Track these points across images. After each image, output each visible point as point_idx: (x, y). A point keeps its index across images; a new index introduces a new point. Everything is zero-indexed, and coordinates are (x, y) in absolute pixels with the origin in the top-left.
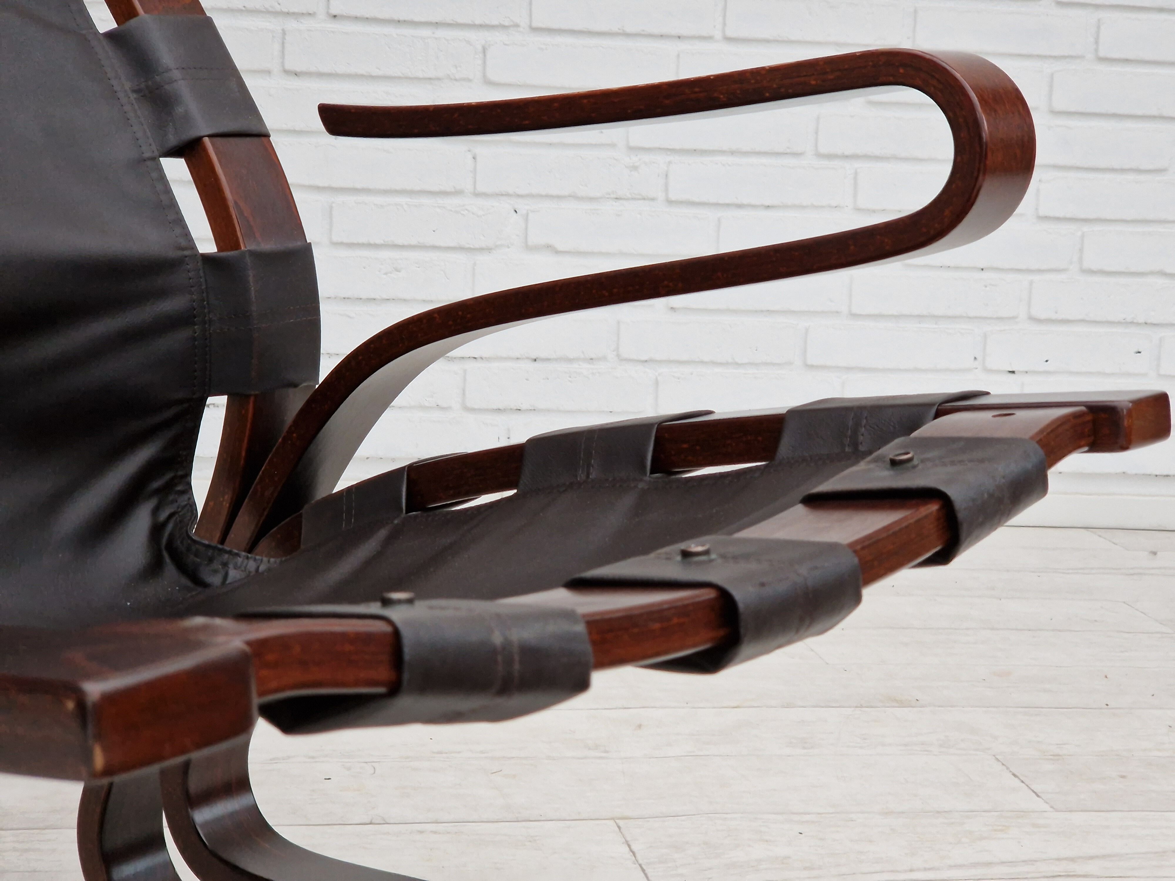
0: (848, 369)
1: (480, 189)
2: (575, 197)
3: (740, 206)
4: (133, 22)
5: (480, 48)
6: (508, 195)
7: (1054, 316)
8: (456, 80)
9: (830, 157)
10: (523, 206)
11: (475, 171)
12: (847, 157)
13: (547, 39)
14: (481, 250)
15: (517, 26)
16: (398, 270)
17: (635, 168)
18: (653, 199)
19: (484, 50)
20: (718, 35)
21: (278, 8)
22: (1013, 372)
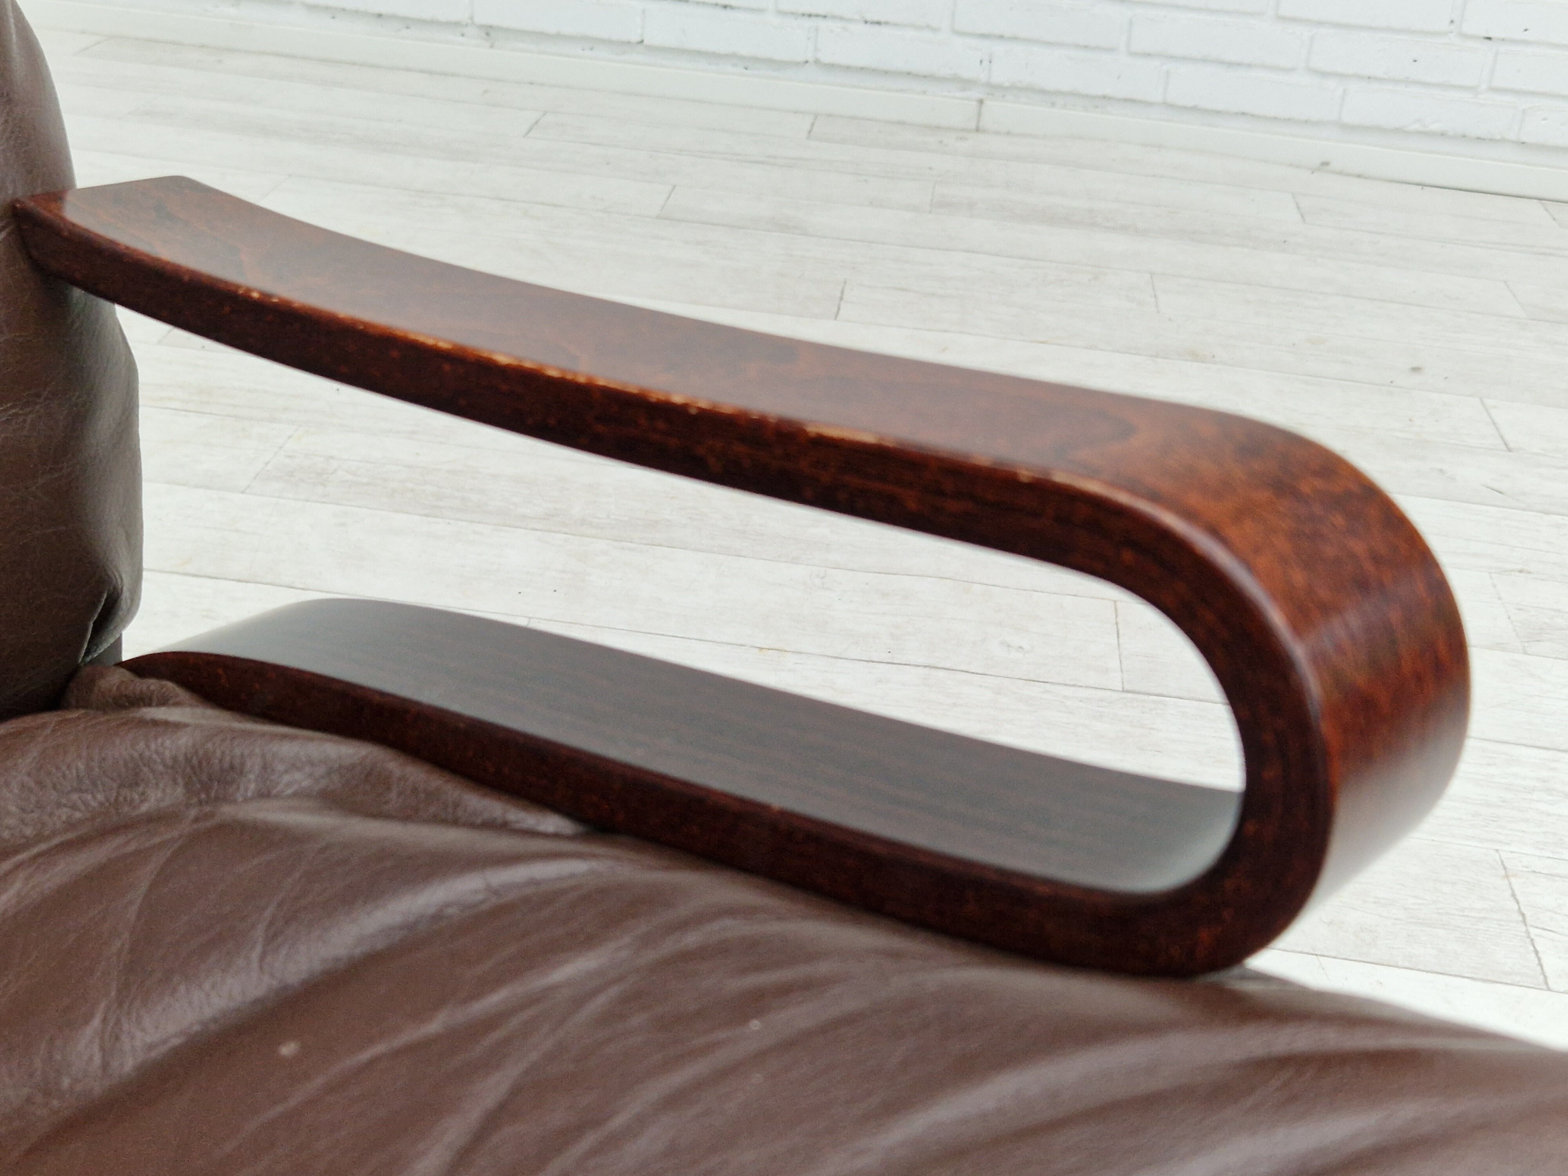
22: (1489, 39)
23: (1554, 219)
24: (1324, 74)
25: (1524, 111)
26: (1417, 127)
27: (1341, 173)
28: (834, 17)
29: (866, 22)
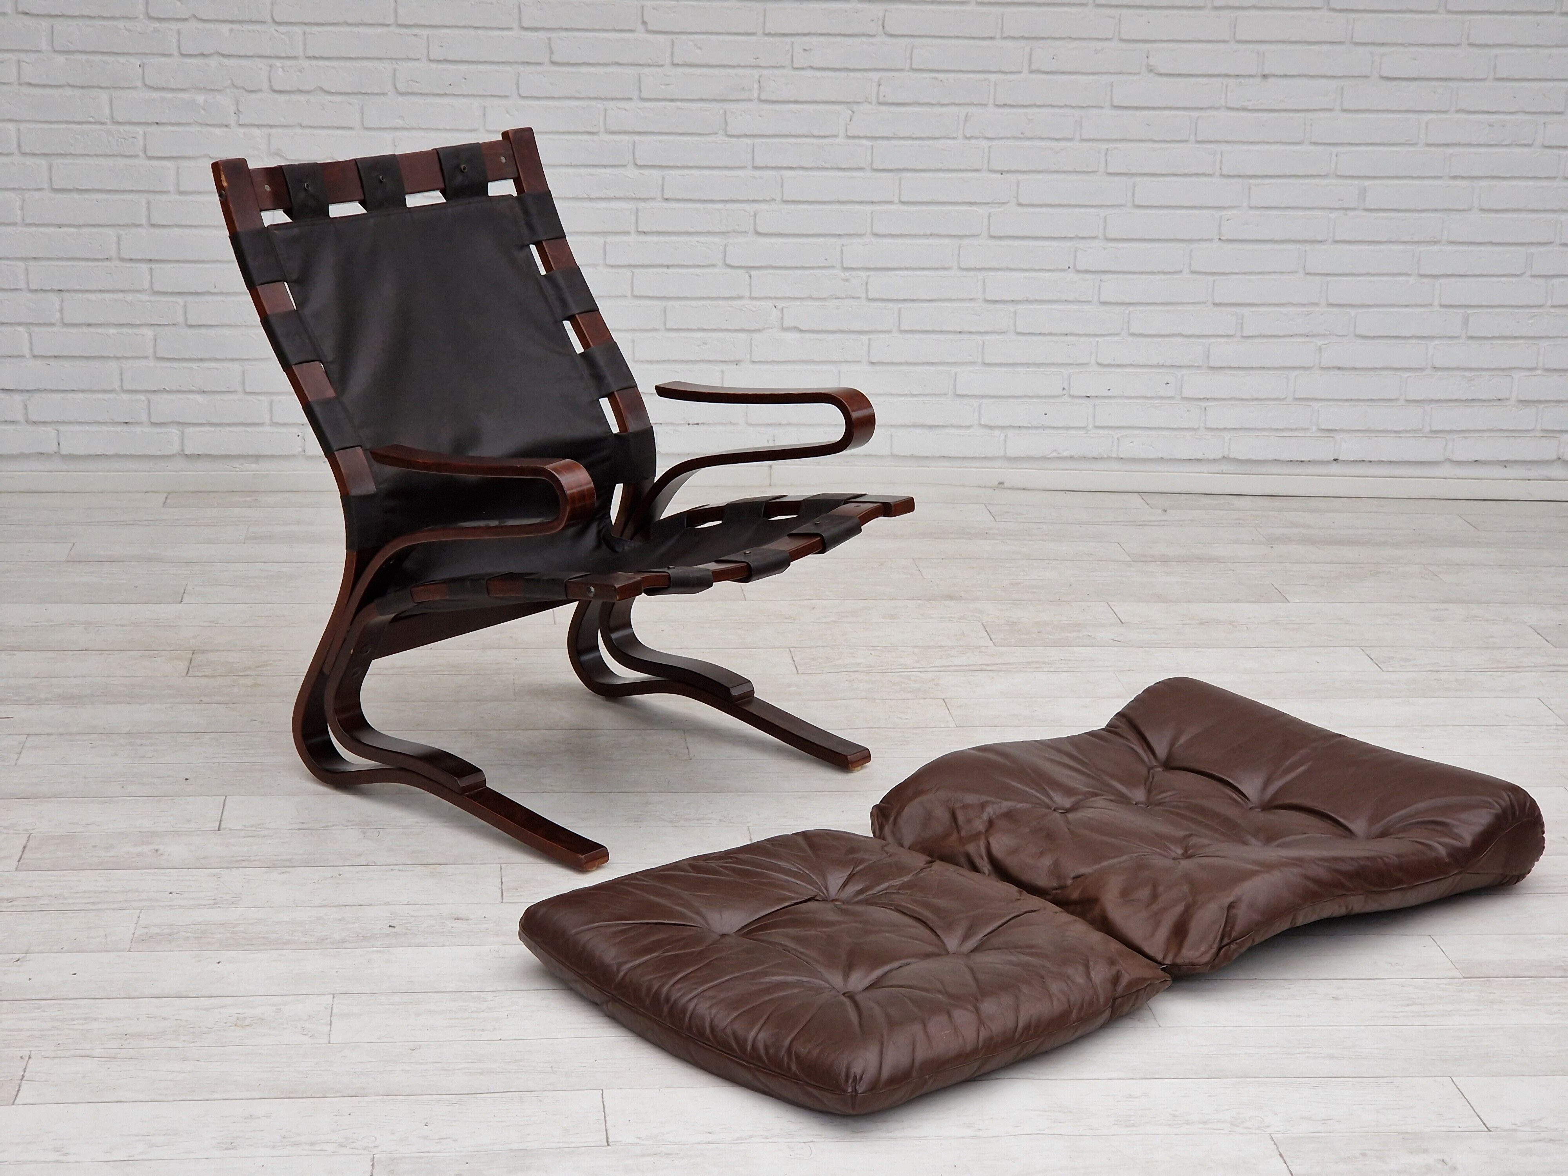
0: (982, 397)
1: (753, 295)
2: (810, 298)
3: (913, 300)
4: (589, 350)
5: (752, 214)
6: (770, 298)
7: (1113, 363)
8: (738, 232)
9: (968, 269)
10: (780, 304)
11: (750, 285)
12: (978, 269)
13: (792, 207)
14: (755, 331)
15: (774, 200)
16: (705, 344)
17: (847, 280)
18: (858, 298)
19: (755, 215)
20: (897, 201)
21: (634, 196)
22: (1088, 397)
23: (1148, 504)
24: (991, 427)
25: (1118, 439)
26: (1054, 454)
27: (1012, 488)
28: (667, 424)
29: (689, 424)
